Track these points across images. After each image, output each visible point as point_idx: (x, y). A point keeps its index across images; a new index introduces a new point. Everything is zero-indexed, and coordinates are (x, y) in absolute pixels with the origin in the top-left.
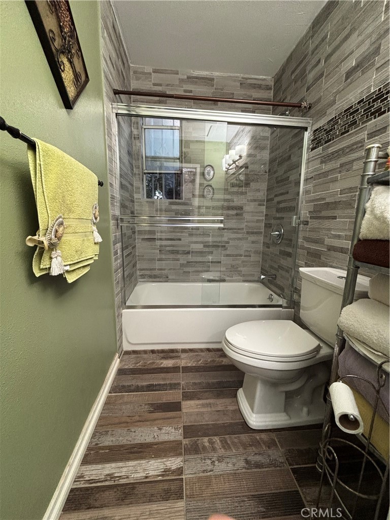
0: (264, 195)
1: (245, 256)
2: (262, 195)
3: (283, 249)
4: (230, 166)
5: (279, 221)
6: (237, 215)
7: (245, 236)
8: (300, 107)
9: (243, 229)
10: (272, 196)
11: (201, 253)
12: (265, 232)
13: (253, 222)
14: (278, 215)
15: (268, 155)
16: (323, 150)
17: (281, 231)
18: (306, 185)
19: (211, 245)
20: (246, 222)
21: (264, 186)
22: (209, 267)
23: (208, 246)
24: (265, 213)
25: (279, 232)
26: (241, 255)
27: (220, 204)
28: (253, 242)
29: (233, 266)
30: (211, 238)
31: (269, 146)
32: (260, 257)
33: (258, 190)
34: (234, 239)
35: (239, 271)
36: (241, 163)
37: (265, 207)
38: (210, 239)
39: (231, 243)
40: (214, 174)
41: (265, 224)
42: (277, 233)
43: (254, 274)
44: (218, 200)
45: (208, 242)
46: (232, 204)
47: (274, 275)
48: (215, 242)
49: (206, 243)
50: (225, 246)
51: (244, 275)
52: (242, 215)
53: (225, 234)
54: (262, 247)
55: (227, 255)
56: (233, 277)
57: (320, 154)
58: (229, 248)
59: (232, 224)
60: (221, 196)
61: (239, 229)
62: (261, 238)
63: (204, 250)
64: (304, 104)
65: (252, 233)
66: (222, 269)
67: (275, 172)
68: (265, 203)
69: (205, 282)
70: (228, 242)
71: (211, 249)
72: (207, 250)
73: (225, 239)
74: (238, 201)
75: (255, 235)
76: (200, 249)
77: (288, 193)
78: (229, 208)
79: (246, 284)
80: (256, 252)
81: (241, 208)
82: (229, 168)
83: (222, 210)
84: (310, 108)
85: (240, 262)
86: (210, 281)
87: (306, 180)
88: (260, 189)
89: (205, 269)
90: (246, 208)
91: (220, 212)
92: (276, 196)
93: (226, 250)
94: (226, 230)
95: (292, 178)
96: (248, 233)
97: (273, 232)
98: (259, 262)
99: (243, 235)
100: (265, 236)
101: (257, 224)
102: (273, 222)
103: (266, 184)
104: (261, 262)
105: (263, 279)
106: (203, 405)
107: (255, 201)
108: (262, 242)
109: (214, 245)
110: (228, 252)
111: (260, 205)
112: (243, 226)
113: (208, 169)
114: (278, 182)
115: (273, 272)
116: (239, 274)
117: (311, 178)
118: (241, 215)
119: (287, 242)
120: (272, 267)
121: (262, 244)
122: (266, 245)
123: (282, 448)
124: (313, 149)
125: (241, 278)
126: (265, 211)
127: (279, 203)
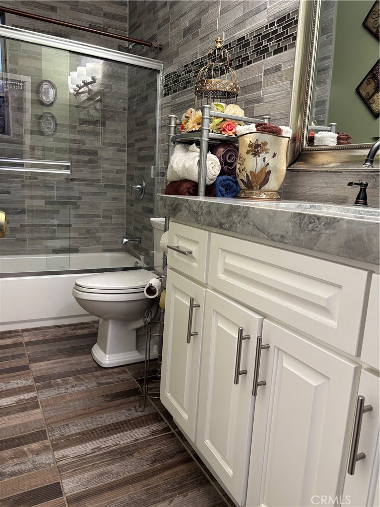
0: (124, 137)
1: (105, 217)
2: (121, 138)
3: (145, 205)
4: (80, 88)
5: (140, 172)
6: (90, 161)
7: (103, 190)
8: (150, 46)
9: (99, 181)
10: (132, 141)
11: (41, 212)
12: (128, 186)
13: (112, 172)
14: (140, 165)
15: (127, 88)
16: (173, 98)
17: (143, 184)
18: (161, 133)
19: (57, 202)
20: (104, 171)
21: (123, 127)
22: (54, 232)
23: (52, 203)
24: (126, 162)
25: (141, 185)
26: (98, 216)
27: (66, 145)
28: (114, 199)
29: (88, 231)
30: (55, 191)
31: (127, 76)
32: (123, 218)
33: (116, 132)
34: (89, 194)
35: (96, 237)
36: (95, 88)
37: (126, 153)
38: (54, 193)
39: (85, 199)
40: (56, 95)
41: (127, 175)
42: (139, 186)
43: (117, 241)
44: (64, 140)
45: (51, 197)
46: (83, 147)
47: (138, 238)
48: (61, 197)
49: (49, 198)
50: (75, 204)
51: (104, 243)
52: (97, 163)
53: (76, 187)
54: (125, 205)
55: (80, 216)
56: (89, 246)
57: (170, 102)
58: (81, 206)
59: (85, 173)
60: (67, 135)
61: (94, 181)
62: (124, 194)
63: (47, 209)
64: (155, 44)
65: (113, 187)
66: (72, 235)
67: (135, 112)
68: (126, 149)
69: (50, 253)
70: (80, 198)
71: (56, 207)
72: (49, 207)
73: (76, 193)
74: (90, 143)
75: (116, 189)
76: (41, 206)
77: (146, 139)
78: (80, 152)
79: (107, 254)
80: (119, 212)
81: (94, 153)
82: (80, 91)
83: (70, 154)
84: (161, 49)
85: (97, 225)
86: (56, 251)
87: (161, 127)
88: (118, 130)
89: (48, 235)
90: (102, 154)
91: (67, 156)
92: (136, 141)
93: (77, 208)
94: (76, 182)
95: (150, 122)
96: (106, 186)
97: (135, 185)
98: (123, 225)
99: (99, 189)
100: (128, 191)
101: (118, 176)
102: (134, 173)
103: (126, 124)
104: (125, 225)
105: (126, 242)
106: (54, 363)
107: (114, 145)
108: (125, 198)
109: (60, 202)
110: (81, 212)
111: (119, 151)
112: (99, 176)
113: (46, 86)
114: (137, 125)
115: (138, 234)
116: (97, 241)
117: (164, 126)
118: (95, 162)
119: (149, 197)
120: (136, 229)
121: (125, 202)
122: (130, 203)
123: (130, 372)
124: (165, 95)
125: (101, 246)
126: (126, 158)
127: (140, 149)
